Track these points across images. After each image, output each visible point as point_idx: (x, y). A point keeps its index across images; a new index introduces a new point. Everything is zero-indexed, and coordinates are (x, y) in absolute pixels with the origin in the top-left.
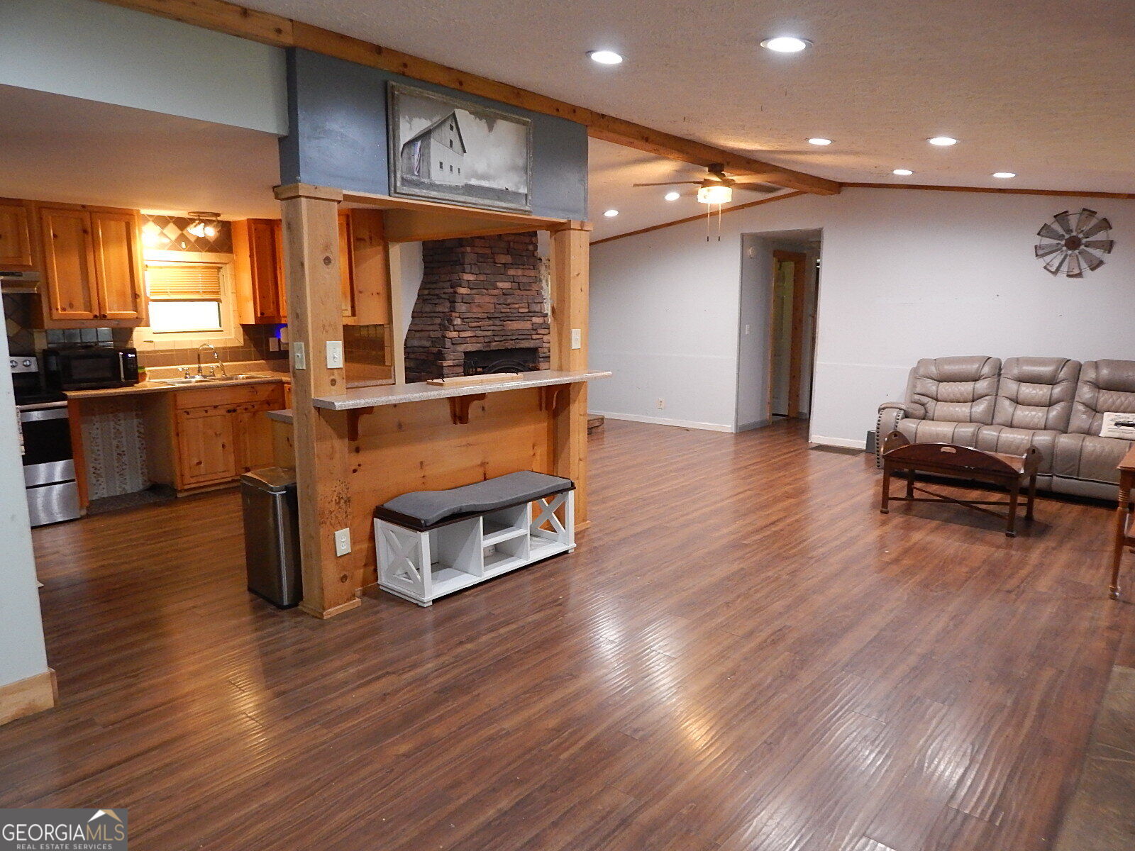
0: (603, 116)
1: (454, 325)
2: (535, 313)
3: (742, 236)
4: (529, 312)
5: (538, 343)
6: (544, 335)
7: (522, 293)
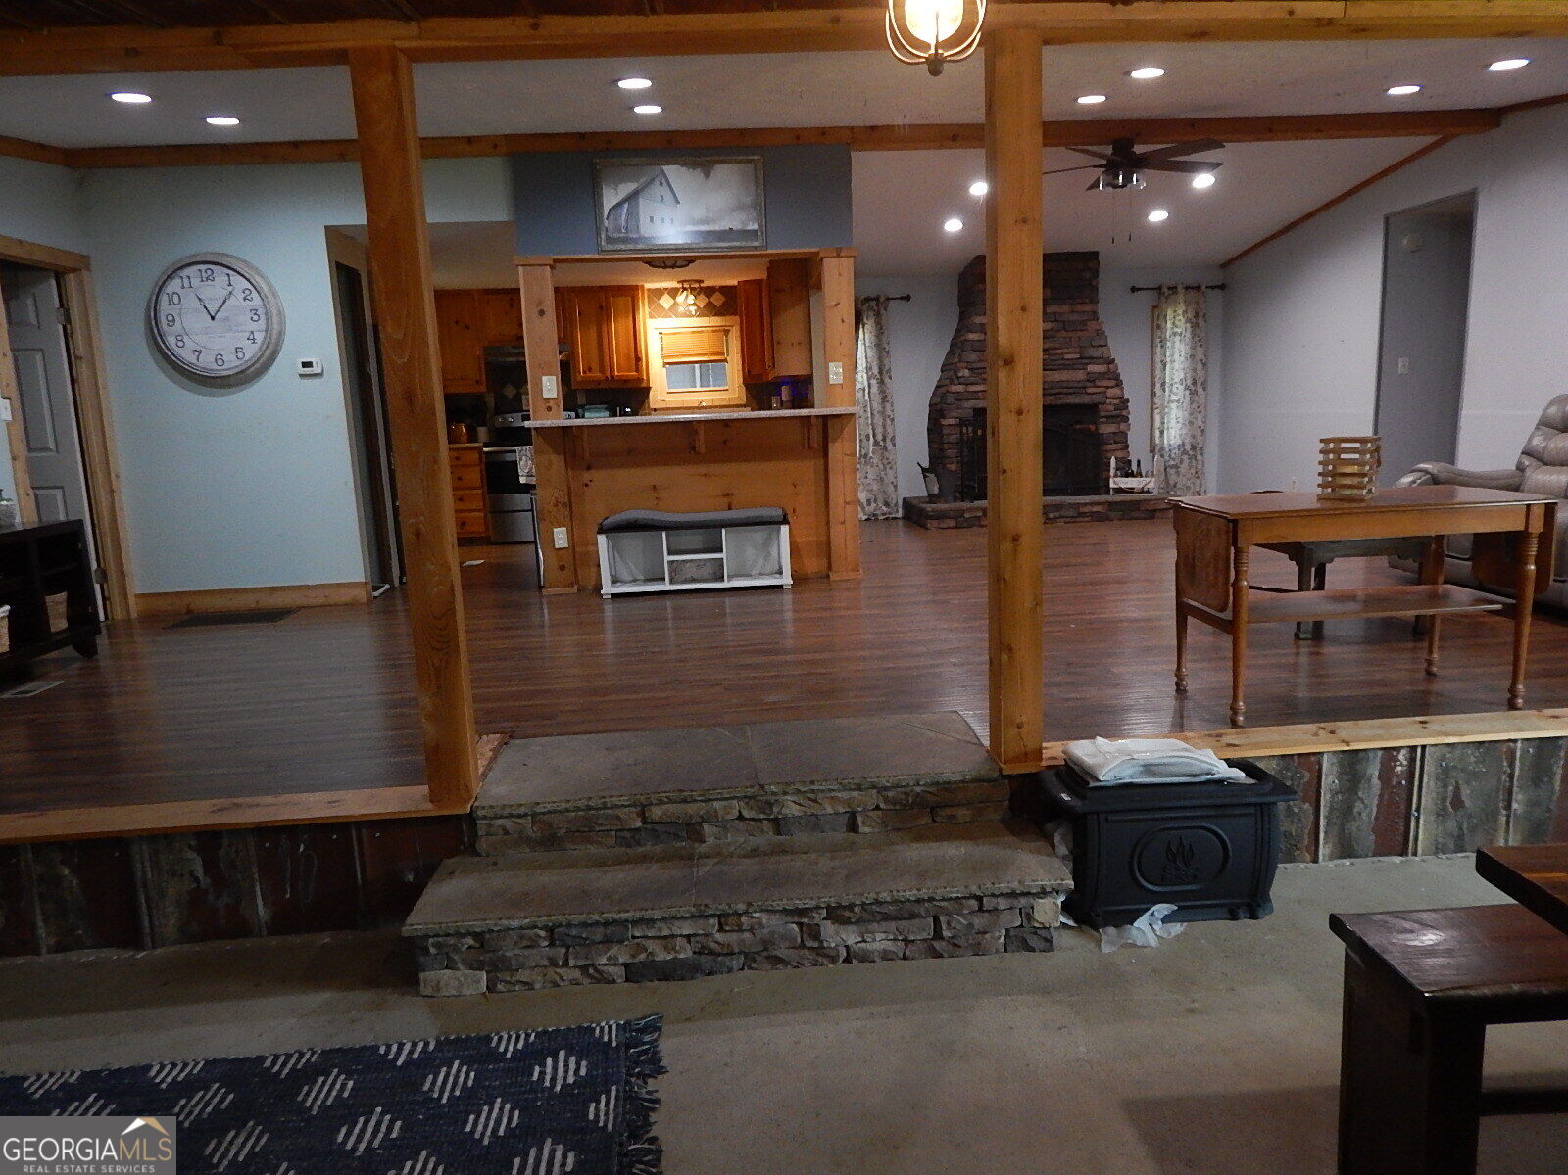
0: (873, 128)
1: (958, 378)
2: (1093, 360)
3: (1387, 219)
4: (1081, 358)
5: (1096, 399)
6: (1108, 387)
7: (1070, 334)
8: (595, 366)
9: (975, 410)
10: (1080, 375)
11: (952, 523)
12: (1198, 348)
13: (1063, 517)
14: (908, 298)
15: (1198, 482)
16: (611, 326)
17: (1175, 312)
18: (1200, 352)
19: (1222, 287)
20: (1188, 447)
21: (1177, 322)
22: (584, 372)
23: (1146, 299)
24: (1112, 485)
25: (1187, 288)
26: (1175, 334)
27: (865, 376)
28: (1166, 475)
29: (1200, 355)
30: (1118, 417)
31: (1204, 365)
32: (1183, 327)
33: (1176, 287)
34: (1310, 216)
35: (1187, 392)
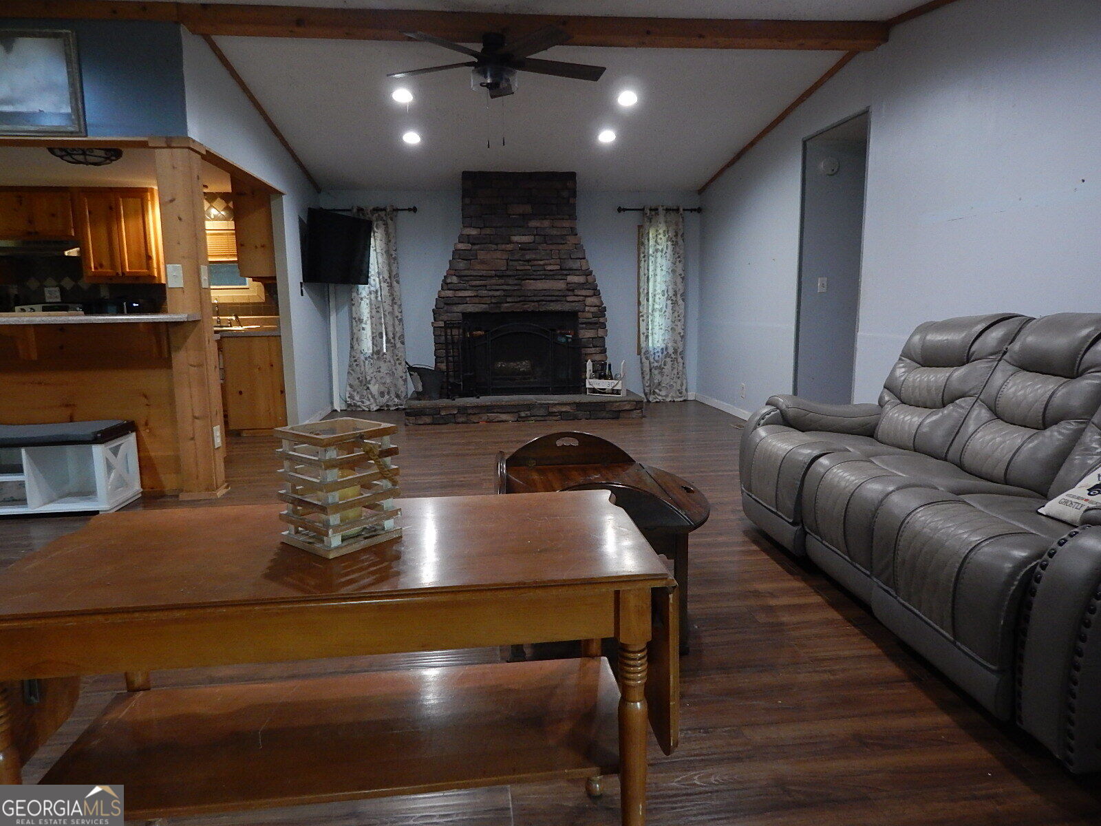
2: (572, 271)
3: (804, 143)
4: (561, 269)
5: (576, 306)
6: (586, 296)
7: (551, 247)
8: (106, 262)
9: (463, 314)
10: (561, 285)
11: (428, 420)
12: (678, 263)
13: (534, 416)
14: (415, 210)
15: (679, 382)
16: (121, 226)
17: (657, 231)
18: (680, 267)
19: (699, 210)
20: (671, 351)
21: (659, 241)
22: (95, 268)
23: (632, 219)
24: (588, 386)
25: (668, 210)
26: (657, 250)
27: (377, 280)
28: (651, 374)
29: (679, 271)
30: (596, 323)
31: (683, 278)
32: (665, 244)
33: (657, 209)
34: (752, 144)
35: (669, 302)
